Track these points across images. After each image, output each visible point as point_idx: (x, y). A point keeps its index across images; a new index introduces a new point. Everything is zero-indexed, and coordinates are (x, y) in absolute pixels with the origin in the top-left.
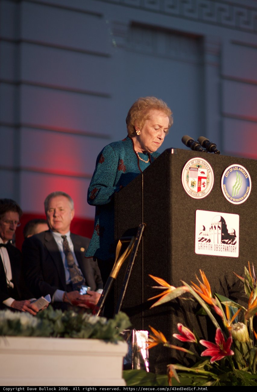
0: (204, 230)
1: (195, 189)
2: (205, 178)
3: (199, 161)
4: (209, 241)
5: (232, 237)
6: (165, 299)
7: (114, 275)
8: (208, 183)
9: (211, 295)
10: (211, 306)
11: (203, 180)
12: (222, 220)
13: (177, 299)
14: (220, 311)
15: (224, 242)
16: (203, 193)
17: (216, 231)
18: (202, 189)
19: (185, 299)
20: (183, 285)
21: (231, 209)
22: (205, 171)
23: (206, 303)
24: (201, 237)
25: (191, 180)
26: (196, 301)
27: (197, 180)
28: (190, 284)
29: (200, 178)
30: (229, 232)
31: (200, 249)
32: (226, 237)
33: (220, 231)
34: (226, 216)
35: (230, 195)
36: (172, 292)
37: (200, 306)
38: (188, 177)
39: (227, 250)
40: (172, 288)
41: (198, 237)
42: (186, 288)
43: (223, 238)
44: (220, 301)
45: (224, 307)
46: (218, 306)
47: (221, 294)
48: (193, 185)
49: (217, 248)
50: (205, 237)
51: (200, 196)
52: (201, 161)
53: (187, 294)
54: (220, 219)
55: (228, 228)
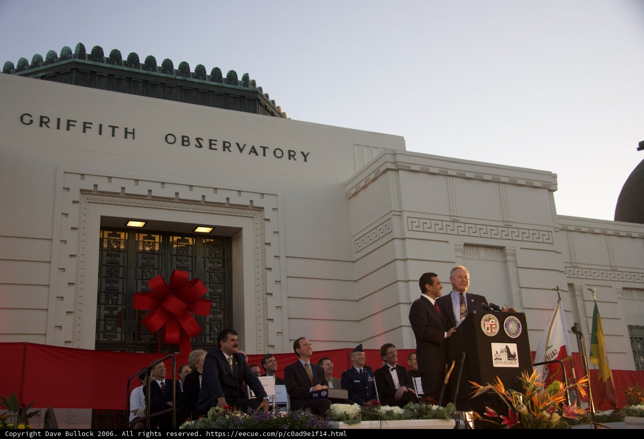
0: (497, 353)
1: (489, 331)
2: (494, 325)
3: (490, 316)
4: (501, 359)
5: (514, 356)
6: (478, 393)
7: (446, 382)
8: (496, 327)
9: (504, 390)
10: (504, 396)
11: (493, 326)
12: (507, 347)
13: (485, 393)
14: (509, 398)
15: (510, 360)
16: (494, 333)
17: (504, 354)
18: (493, 331)
19: (490, 392)
20: (488, 385)
21: (511, 341)
22: (494, 321)
23: (502, 394)
24: (496, 357)
25: (486, 326)
26: (497, 394)
27: (489, 326)
28: (492, 384)
29: (491, 325)
30: (512, 353)
31: (496, 364)
32: (511, 356)
33: (506, 354)
34: (509, 345)
35: (510, 333)
36: (482, 390)
37: (499, 397)
38: (484, 325)
39: (512, 363)
40: (482, 387)
41: (494, 357)
42: (490, 386)
43: (508, 357)
44: (509, 392)
45: (511, 395)
46: (508, 396)
47: (511, 389)
48: (488, 329)
49: (505, 363)
50: (498, 357)
51: (493, 335)
52: (491, 316)
53: (491, 390)
54: (505, 347)
55: (511, 351)
